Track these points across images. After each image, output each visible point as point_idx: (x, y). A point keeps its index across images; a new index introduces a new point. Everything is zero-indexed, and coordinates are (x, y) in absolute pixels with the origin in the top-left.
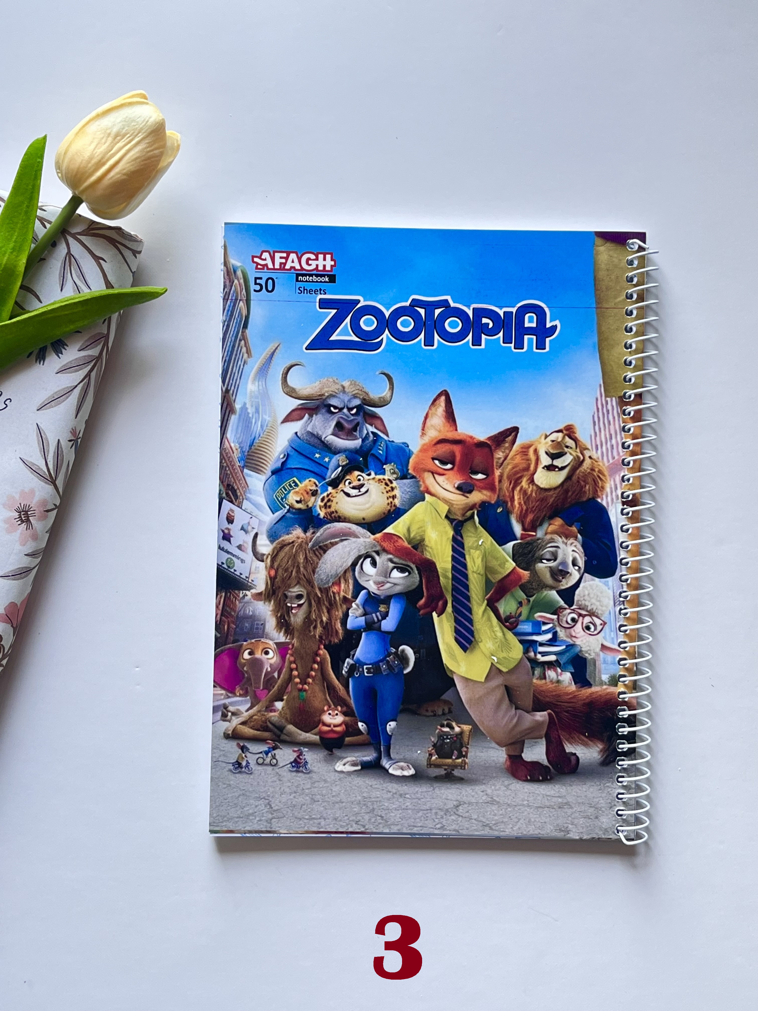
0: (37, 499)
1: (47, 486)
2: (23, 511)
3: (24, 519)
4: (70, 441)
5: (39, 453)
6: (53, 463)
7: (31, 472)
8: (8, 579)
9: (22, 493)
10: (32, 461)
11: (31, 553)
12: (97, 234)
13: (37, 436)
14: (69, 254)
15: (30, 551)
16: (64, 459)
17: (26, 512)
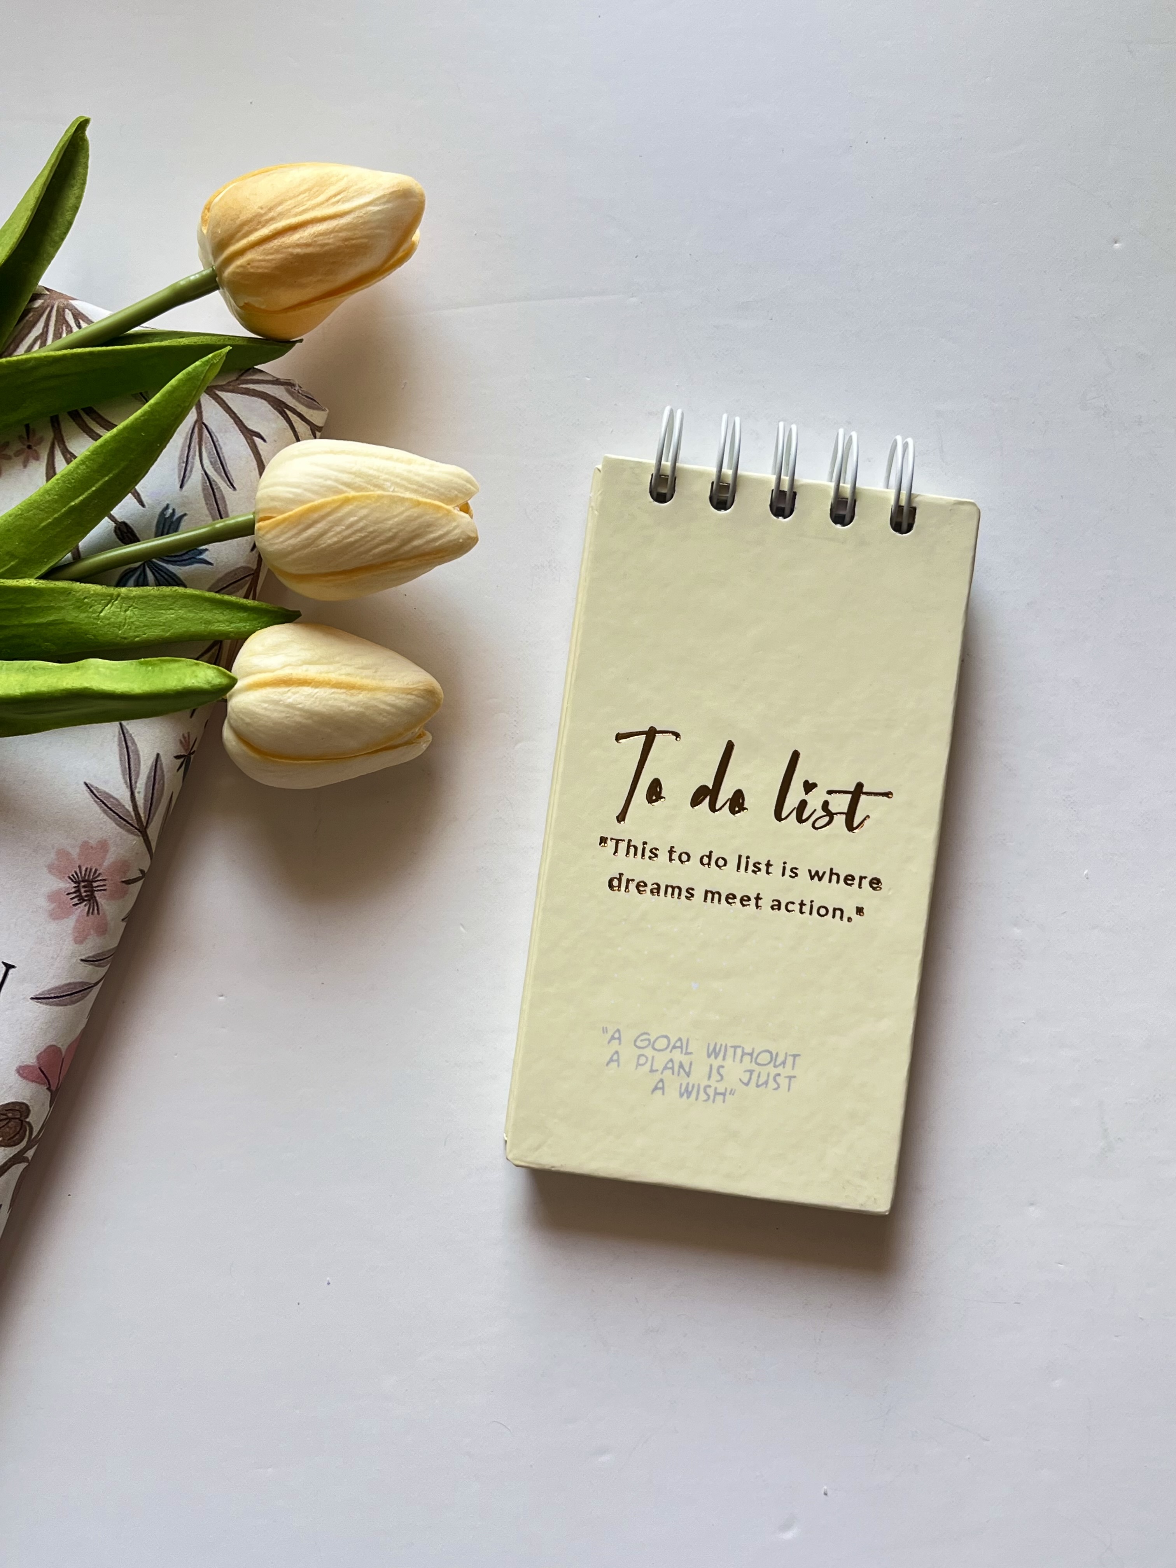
0: (112, 860)
1: (131, 837)
2: (83, 881)
3: (84, 894)
4: (177, 757)
5: (120, 777)
6: (145, 796)
7: (105, 812)
8: (47, 1004)
9: (85, 846)
10: (107, 790)
11: (93, 957)
12: (254, 390)
13: (120, 745)
14: (200, 423)
15: (90, 955)
16: (165, 788)
17: (89, 884)
